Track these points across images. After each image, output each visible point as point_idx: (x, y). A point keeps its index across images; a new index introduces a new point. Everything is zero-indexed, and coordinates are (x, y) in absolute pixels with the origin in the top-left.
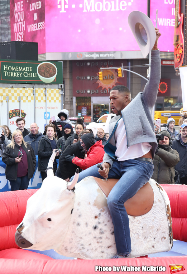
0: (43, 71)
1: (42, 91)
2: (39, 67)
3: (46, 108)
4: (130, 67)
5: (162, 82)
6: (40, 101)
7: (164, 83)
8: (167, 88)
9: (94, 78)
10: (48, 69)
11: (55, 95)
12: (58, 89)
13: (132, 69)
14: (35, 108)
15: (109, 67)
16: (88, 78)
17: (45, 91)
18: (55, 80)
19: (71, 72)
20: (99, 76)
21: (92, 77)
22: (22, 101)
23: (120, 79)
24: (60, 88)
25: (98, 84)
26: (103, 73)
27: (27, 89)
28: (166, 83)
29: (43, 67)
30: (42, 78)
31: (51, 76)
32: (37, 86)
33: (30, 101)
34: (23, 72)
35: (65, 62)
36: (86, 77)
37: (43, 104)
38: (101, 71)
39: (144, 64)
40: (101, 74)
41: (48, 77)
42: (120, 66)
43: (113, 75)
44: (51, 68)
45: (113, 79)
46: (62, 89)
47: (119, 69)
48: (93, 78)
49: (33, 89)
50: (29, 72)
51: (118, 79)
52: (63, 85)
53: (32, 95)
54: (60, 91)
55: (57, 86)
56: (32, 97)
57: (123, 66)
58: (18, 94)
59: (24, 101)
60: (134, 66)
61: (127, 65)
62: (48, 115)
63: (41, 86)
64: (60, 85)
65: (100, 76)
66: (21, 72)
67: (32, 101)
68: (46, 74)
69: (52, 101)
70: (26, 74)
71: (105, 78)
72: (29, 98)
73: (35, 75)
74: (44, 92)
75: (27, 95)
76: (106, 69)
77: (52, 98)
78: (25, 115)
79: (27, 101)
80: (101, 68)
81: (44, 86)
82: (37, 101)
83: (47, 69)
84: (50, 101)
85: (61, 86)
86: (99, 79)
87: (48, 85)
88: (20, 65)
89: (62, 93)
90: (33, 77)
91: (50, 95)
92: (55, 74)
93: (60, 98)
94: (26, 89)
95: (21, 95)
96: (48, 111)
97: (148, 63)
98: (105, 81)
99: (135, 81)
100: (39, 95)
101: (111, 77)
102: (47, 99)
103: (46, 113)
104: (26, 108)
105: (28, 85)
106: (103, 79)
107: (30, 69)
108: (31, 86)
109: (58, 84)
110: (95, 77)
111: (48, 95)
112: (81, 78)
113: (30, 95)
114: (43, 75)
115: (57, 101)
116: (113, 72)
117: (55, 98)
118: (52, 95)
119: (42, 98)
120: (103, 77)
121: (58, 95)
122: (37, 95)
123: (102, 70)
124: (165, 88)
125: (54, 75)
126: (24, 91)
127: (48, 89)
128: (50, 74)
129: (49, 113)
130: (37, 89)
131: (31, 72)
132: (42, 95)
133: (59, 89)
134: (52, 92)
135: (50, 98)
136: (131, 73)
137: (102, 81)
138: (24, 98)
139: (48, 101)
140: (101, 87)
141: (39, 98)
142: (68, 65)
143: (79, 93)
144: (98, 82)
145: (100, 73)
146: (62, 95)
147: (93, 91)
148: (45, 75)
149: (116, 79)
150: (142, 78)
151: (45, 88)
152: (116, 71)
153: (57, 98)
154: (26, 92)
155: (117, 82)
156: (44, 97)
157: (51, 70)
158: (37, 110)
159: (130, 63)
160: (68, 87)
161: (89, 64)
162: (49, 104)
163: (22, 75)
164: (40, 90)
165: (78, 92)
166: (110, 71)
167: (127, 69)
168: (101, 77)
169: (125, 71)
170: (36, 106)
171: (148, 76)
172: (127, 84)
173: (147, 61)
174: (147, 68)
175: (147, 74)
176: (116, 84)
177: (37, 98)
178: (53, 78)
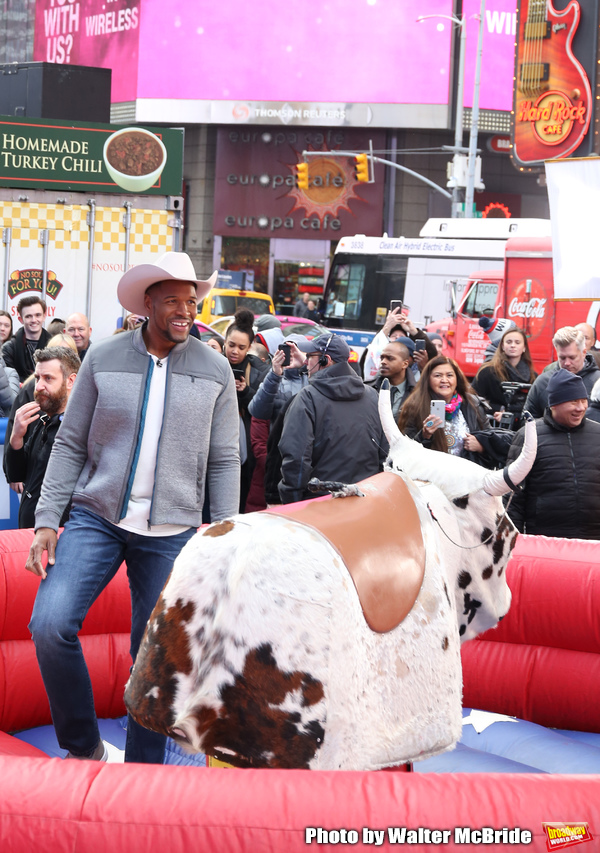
0: (121, 155)
1: (115, 216)
2: (112, 144)
4: (394, 152)
5: (495, 204)
6: (107, 247)
7: (499, 206)
9: (282, 181)
10: (139, 148)
11: (155, 230)
12: (164, 212)
13: (400, 160)
14: (91, 266)
15: (329, 150)
16: (264, 180)
17: (126, 217)
18: (156, 184)
19: (211, 161)
20: (297, 177)
21: (275, 178)
22: (51, 244)
23: (361, 187)
24: (172, 207)
25: (294, 200)
26: (310, 168)
27: (71, 207)
28: (505, 206)
29: (124, 144)
30: (118, 177)
31: (146, 171)
32: (100, 198)
33: (76, 245)
34: (61, 156)
35: (192, 129)
36: (257, 178)
37: (116, 256)
38: (303, 160)
39: (440, 146)
40: (303, 171)
41: (136, 174)
42: (363, 147)
43: (340, 175)
44: (148, 145)
45: (341, 185)
46: (177, 213)
47: (359, 157)
48: (278, 180)
49: (87, 208)
50: (79, 156)
51: (356, 189)
52: (181, 200)
53: (84, 227)
54: (172, 217)
55: (162, 201)
56: (82, 235)
57: (374, 149)
58: (42, 223)
59: (59, 245)
60: (406, 152)
61: (388, 146)
63: (113, 199)
64: (173, 199)
65: (300, 175)
66: (53, 154)
67: (84, 245)
68: (131, 164)
69: (146, 248)
70: (69, 164)
71: (316, 183)
72: (75, 236)
73: (96, 167)
74: (121, 219)
75: (68, 226)
76: (321, 156)
77: (147, 239)
78: (59, 286)
79: (67, 244)
80: (305, 152)
81: (124, 200)
82: (98, 246)
83: (134, 148)
84: (139, 248)
85: (176, 204)
86: (297, 186)
87: (136, 199)
88: (53, 136)
89: (177, 224)
90: (90, 172)
91: (140, 229)
92: (159, 165)
93: (170, 240)
94: (66, 207)
95: (51, 225)
97: (453, 144)
98: (316, 192)
99: (409, 196)
100: (107, 227)
101: (333, 181)
102: (129, 239)
104: (64, 264)
105: (74, 196)
106: (310, 186)
107: (83, 147)
108: (84, 198)
109: (167, 196)
110: (285, 179)
111: (132, 230)
112: (241, 179)
113: (77, 225)
114: (123, 167)
115: (162, 248)
116: (342, 167)
117: (155, 240)
118: (147, 229)
119: (115, 238)
120: (309, 179)
121: (163, 229)
122: (99, 227)
123: (308, 156)
125: (155, 168)
126: (59, 212)
127: (134, 211)
128: (143, 164)
130: (99, 209)
131: (84, 157)
132: (116, 227)
133: (168, 211)
134: (148, 218)
135: (139, 239)
136: (398, 170)
137: (305, 190)
138: (59, 236)
139: (132, 247)
140: (303, 210)
141: (107, 237)
142: (203, 139)
143: (233, 224)
144: (294, 193)
145: (301, 166)
146: (177, 229)
147: (276, 221)
148: (127, 167)
149: (351, 189)
150: (432, 188)
151: (126, 208)
152: (353, 162)
153: (162, 240)
154: (68, 215)
155: (352, 195)
156: (122, 236)
157: (148, 152)
158: (96, 273)
159: (394, 141)
160: (198, 205)
161: (267, 138)
162: (135, 257)
163: (58, 164)
164: (109, 213)
165: (230, 220)
166: (333, 161)
167: (387, 157)
168: (303, 180)
169: (377, 165)
170: (95, 262)
171: (449, 184)
172: (385, 204)
173: (447, 136)
174: (450, 157)
175: (449, 176)
176: (350, 201)
177: (99, 238)
178: (152, 178)
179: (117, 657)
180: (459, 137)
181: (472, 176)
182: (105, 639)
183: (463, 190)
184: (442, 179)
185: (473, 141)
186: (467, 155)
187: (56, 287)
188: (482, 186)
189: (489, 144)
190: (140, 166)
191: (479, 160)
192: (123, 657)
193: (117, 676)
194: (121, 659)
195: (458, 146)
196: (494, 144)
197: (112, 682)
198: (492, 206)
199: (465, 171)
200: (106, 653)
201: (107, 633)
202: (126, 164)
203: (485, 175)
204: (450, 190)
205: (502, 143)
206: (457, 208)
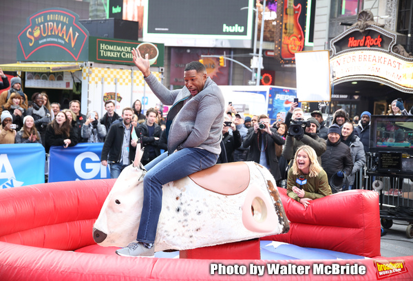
0: (143, 52)
1: (140, 74)
4: (232, 56)
5: (266, 73)
6: (138, 85)
7: (268, 75)
8: (271, 80)
10: (149, 49)
12: (158, 73)
13: (234, 58)
14: (132, 92)
15: (210, 55)
18: (155, 62)
19: (169, 59)
22: (118, 84)
23: (221, 68)
24: (160, 71)
26: (204, 61)
27: (125, 71)
29: (143, 48)
31: (151, 58)
33: (127, 84)
34: (121, 52)
37: (141, 88)
38: (201, 58)
39: (248, 53)
42: (222, 54)
43: (214, 64)
44: (152, 49)
45: (214, 68)
46: (162, 73)
47: (221, 57)
49: (130, 71)
50: (128, 52)
51: (219, 69)
52: (163, 68)
53: (130, 78)
54: (160, 74)
55: (157, 69)
56: (129, 80)
57: (226, 54)
58: (115, 76)
59: (121, 84)
60: (235, 56)
61: (230, 54)
62: (146, 100)
64: (161, 68)
66: (119, 51)
67: (130, 84)
70: (124, 55)
72: (127, 81)
75: (124, 77)
76: (207, 57)
78: (121, 98)
79: (124, 83)
80: (202, 56)
82: (135, 84)
83: (147, 50)
85: (162, 70)
88: (118, 45)
89: (162, 77)
92: (156, 56)
94: (123, 71)
95: (118, 77)
96: (146, 95)
97: (253, 52)
99: (237, 71)
100: (138, 78)
101: (211, 66)
103: (143, 98)
104: (122, 91)
105: (126, 67)
107: (129, 49)
108: (129, 67)
109: (159, 67)
112: (180, 65)
113: (127, 77)
116: (214, 61)
122: (135, 77)
124: (269, 80)
125: (154, 57)
126: (121, 72)
129: (147, 98)
130: (135, 71)
136: (234, 62)
138: (121, 81)
141: (138, 81)
142: (167, 49)
143: (177, 81)
149: (217, 68)
150: (245, 68)
152: (218, 59)
154: (124, 73)
155: (218, 71)
157: (152, 51)
158: (134, 94)
159: (232, 52)
160: (165, 74)
161: (188, 51)
163: (120, 55)
165: (176, 79)
166: (211, 59)
167: (230, 57)
169: (227, 60)
170: (134, 90)
171: (252, 67)
172: (229, 74)
173: (251, 50)
174: (252, 57)
175: (252, 64)
176: (217, 73)
177: (135, 81)
178: (154, 60)
180: (255, 50)
181: (259, 64)
183: (256, 69)
184: (249, 65)
185: (260, 52)
186: (258, 56)
187: (120, 98)
188: (263, 68)
189: (265, 53)
191: (262, 59)
195: (255, 54)
196: (266, 53)
198: (265, 75)
199: (257, 63)
203: (264, 64)
204: (252, 69)
205: (269, 53)
206: (254, 75)
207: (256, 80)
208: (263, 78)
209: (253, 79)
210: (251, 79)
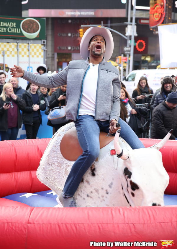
0: (26, 27)
1: (25, 46)
2: (23, 23)
3: (29, 62)
4: (109, 25)
5: (140, 40)
6: (23, 56)
7: (142, 41)
8: (144, 46)
10: (32, 25)
11: (38, 50)
12: (40, 45)
13: (111, 27)
14: (18, 62)
15: (89, 24)
16: (69, 35)
17: (28, 47)
18: (38, 36)
19: (53, 29)
20: (79, 34)
21: (73, 34)
22: (6, 55)
24: (43, 43)
25: (79, 41)
26: (84, 31)
28: (143, 41)
29: (27, 24)
30: (26, 34)
32: (20, 41)
33: (13, 56)
34: (7, 27)
35: (47, 18)
36: (67, 34)
37: (26, 59)
38: (81, 28)
39: (124, 22)
40: (81, 32)
41: (31, 33)
42: (99, 23)
44: (34, 24)
46: (44, 45)
48: (74, 35)
49: (16, 44)
50: (13, 27)
53: (16, 50)
54: (43, 46)
55: (40, 41)
56: (15, 52)
57: (103, 23)
58: (3, 49)
59: (8, 56)
60: (113, 25)
61: (107, 23)
62: (31, 69)
63: (24, 41)
64: (43, 41)
66: (5, 27)
67: (16, 56)
68: (29, 30)
69: (35, 56)
70: (10, 30)
72: (13, 53)
73: (19, 31)
74: (27, 47)
75: (11, 50)
76: (87, 27)
77: (35, 54)
78: (9, 68)
79: (11, 55)
80: (82, 26)
81: (28, 41)
82: (20, 56)
83: (30, 25)
84: (33, 56)
85: (44, 42)
86: (80, 36)
87: (31, 41)
88: (5, 21)
89: (44, 48)
90: (17, 33)
91: (33, 50)
92: (38, 29)
93: (42, 54)
94: (10, 44)
95: (5, 49)
96: (31, 65)
97: (127, 21)
100: (23, 50)
102: (30, 54)
103: (29, 67)
104: (10, 62)
105: (12, 40)
107: (14, 24)
108: (15, 41)
109: (41, 40)
110: (76, 34)
111: (31, 51)
112: (62, 35)
113: (13, 50)
114: (27, 31)
115: (40, 56)
117: (38, 54)
118: (35, 50)
119: (25, 53)
121: (40, 50)
122: (20, 50)
123: (84, 27)
125: (37, 31)
126: (8, 45)
127: (31, 45)
128: (33, 30)
129: (32, 67)
130: (20, 44)
131: (15, 28)
132: (26, 50)
133: (42, 45)
134: (35, 47)
135: (33, 53)
138: (8, 53)
139: (31, 56)
141: (23, 53)
142: (50, 22)
143: (60, 49)
144: (78, 39)
145: (81, 30)
146: (44, 50)
147: (74, 48)
148: (28, 31)
150: (121, 36)
151: (28, 44)
153: (40, 54)
154: (10, 46)
156: (28, 53)
157: (35, 26)
158: (20, 64)
159: (109, 22)
160: (50, 43)
161: (70, 21)
162: (32, 59)
163: (7, 30)
164: (23, 46)
165: (59, 48)
167: (107, 26)
168: (81, 34)
170: (20, 60)
171: (127, 34)
173: (126, 19)
174: (126, 26)
175: (126, 32)
177: (20, 53)
178: (36, 34)
179: (32, 178)
180: (129, 19)
181: (133, 32)
182: (28, 172)
183: (130, 37)
184: (124, 33)
186: (132, 25)
188: (136, 35)
189: (138, 22)
190: (32, 30)
191: (135, 27)
192: (34, 178)
193: (32, 183)
194: (33, 178)
195: (129, 22)
196: (140, 21)
197: (31, 185)
198: (139, 41)
199: (131, 30)
200: (29, 176)
201: (29, 170)
202: (28, 29)
203: (138, 31)
204: (127, 36)
205: (142, 21)
206: (129, 42)
207: (130, 46)
208: (137, 44)
209: (128, 45)
210: (126, 45)
